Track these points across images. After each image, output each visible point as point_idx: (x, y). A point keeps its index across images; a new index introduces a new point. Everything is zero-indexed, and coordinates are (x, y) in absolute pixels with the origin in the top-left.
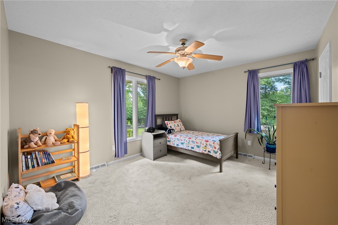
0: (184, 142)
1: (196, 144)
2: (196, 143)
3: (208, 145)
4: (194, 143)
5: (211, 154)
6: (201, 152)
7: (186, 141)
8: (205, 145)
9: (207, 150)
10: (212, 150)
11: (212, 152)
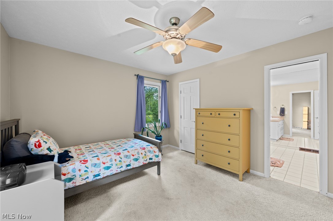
0: (111, 163)
1: (132, 158)
2: (132, 156)
3: (147, 152)
4: (129, 158)
5: (153, 161)
6: (143, 164)
7: (114, 161)
8: (144, 153)
9: (148, 158)
10: (153, 156)
11: (154, 158)
